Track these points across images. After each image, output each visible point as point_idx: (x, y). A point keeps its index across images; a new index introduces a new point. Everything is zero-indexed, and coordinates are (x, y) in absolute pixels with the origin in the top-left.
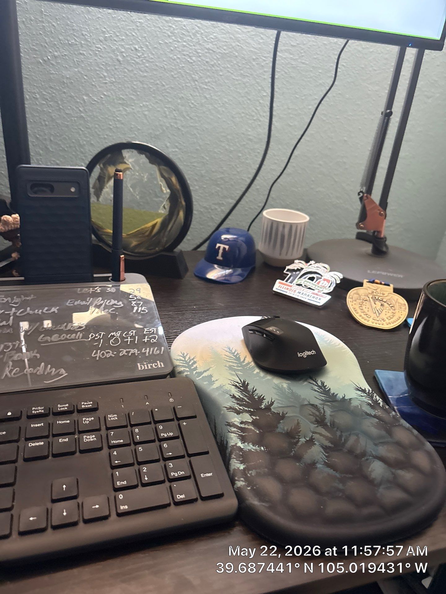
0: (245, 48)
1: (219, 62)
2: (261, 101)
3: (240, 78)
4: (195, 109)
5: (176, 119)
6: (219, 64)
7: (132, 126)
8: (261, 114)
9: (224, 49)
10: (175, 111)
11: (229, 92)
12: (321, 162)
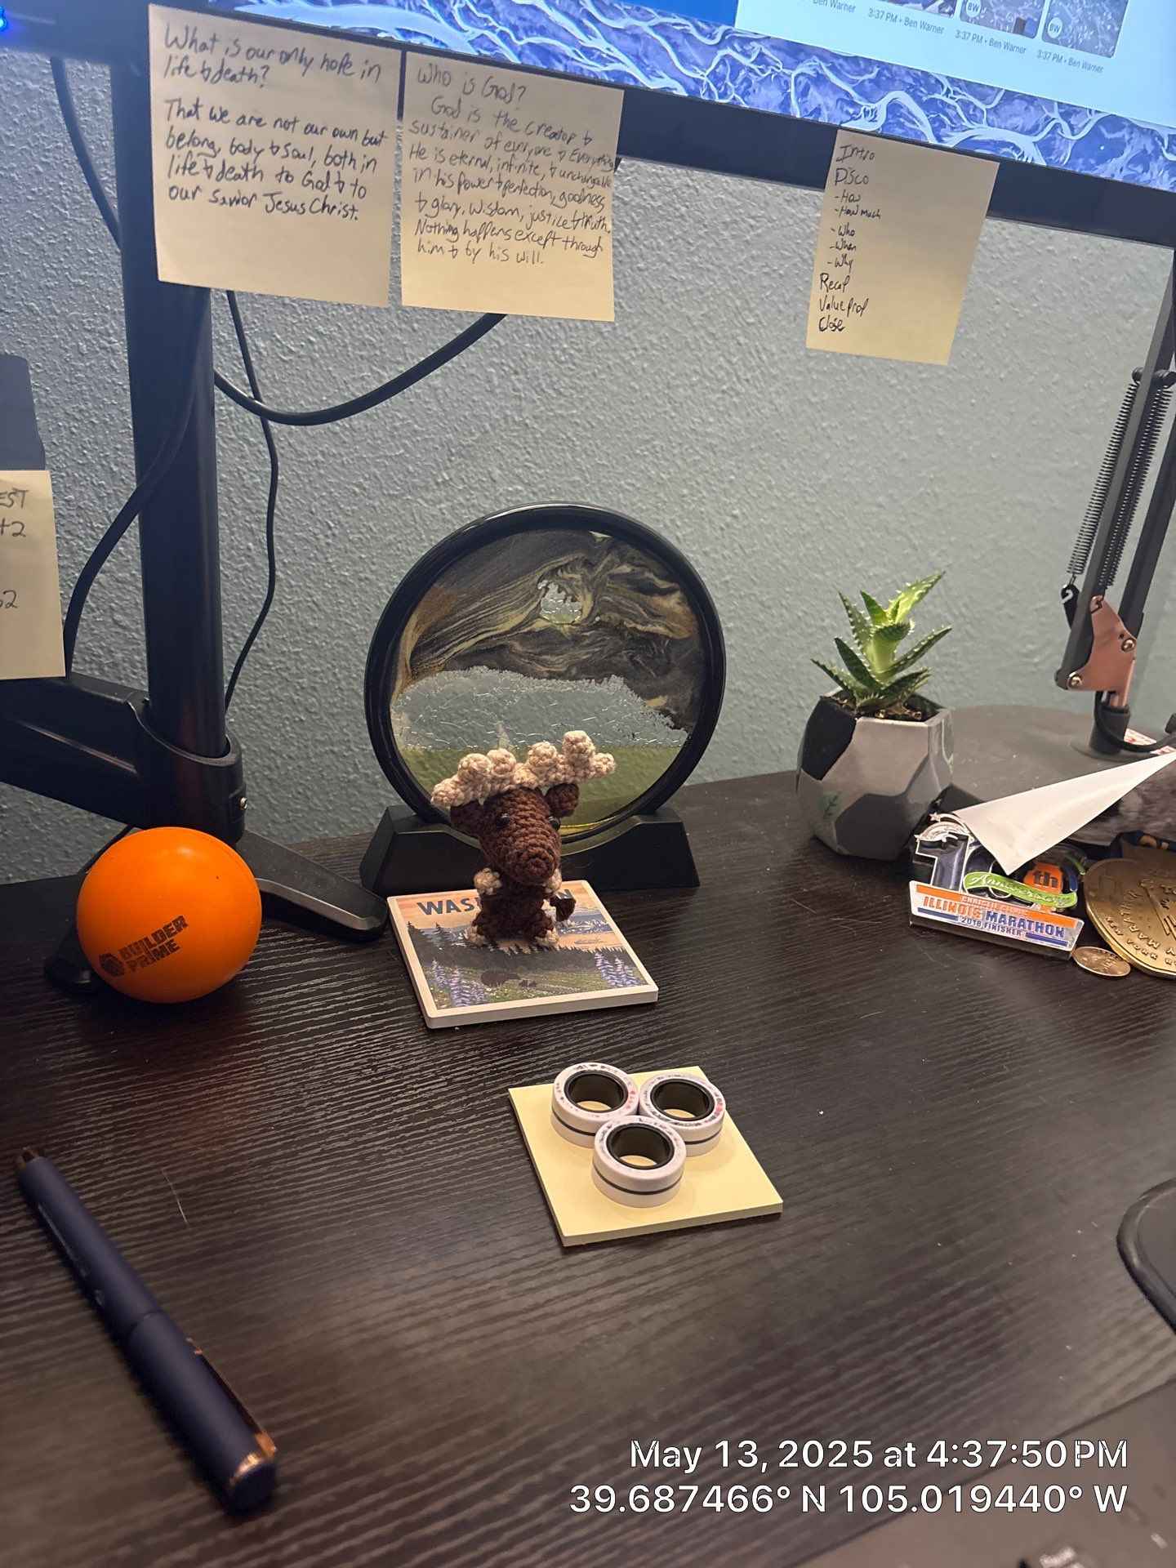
0: (705, 191)
1: (638, 233)
2: (741, 339)
3: (690, 276)
4: (570, 365)
5: (520, 397)
6: (637, 239)
7: (398, 424)
8: (740, 373)
9: (652, 197)
10: (516, 373)
11: (661, 317)
12: (881, 499)
